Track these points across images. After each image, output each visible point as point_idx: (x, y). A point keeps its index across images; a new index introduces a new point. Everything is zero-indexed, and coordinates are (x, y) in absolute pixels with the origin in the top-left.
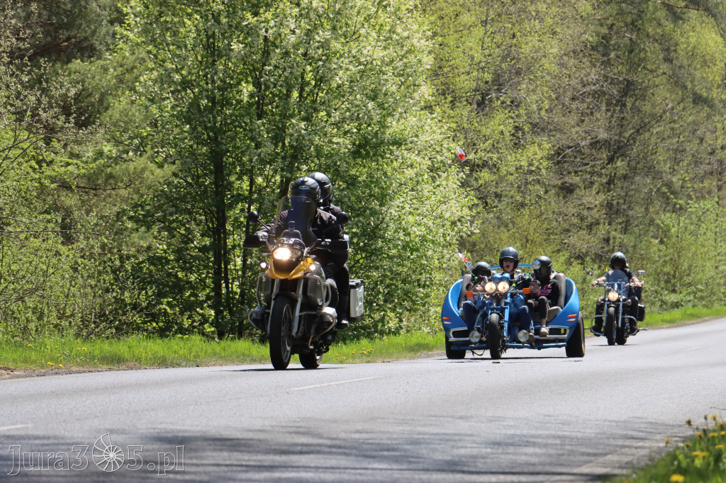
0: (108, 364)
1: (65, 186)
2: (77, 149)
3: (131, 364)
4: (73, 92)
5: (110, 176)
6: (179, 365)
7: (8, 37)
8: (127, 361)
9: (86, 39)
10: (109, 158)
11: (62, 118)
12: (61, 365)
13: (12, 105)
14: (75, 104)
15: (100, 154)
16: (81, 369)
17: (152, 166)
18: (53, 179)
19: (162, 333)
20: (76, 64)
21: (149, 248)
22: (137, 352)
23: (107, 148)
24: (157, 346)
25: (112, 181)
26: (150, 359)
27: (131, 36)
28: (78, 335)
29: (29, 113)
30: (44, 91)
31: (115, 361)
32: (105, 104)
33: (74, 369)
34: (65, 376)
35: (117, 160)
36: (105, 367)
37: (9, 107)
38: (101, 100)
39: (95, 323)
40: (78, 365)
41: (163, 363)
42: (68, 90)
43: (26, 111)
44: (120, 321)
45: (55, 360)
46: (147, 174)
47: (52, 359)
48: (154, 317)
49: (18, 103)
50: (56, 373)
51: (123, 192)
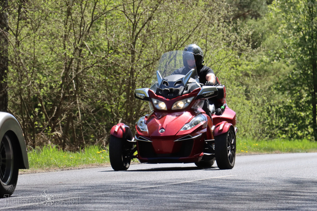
0: (267, 151)
1: (247, 75)
2: (252, 59)
3: (277, 151)
4: (251, 33)
5: (266, 71)
6: (298, 152)
7: (224, 10)
8: (275, 150)
9: (256, 11)
10: (266, 62)
11: (246, 45)
12: (247, 152)
13: (225, 40)
14: (251, 38)
15: (262, 61)
16: (255, 153)
17: (284, 65)
18: (242, 72)
19: (290, 138)
20: (251, 21)
21: (283, 102)
22: (279, 146)
23: (265, 58)
24: (288, 144)
25: (266, 73)
26: (285, 149)
27: (275, 9)
28: (253, 139)
29: (232, 43)
30: (238, 33)
31: (270, 150)
32: (264, 38)
33: (253, 153)
34: (249, 156)
35: (269, 63)
36: (266, 153)
37: (224, 41)
38: (262, 37)
39: (260, 133)
40: (254, 151)
41: (291, 151)
42: (249, 32)
43: (231, 42)
44: (271, 133)
45: (245, 150)
46: (282, 69)
47: (243, 149)
48: (286, 132)
49: (228, 39)
50: (245, 155)
51: (272, 77)
